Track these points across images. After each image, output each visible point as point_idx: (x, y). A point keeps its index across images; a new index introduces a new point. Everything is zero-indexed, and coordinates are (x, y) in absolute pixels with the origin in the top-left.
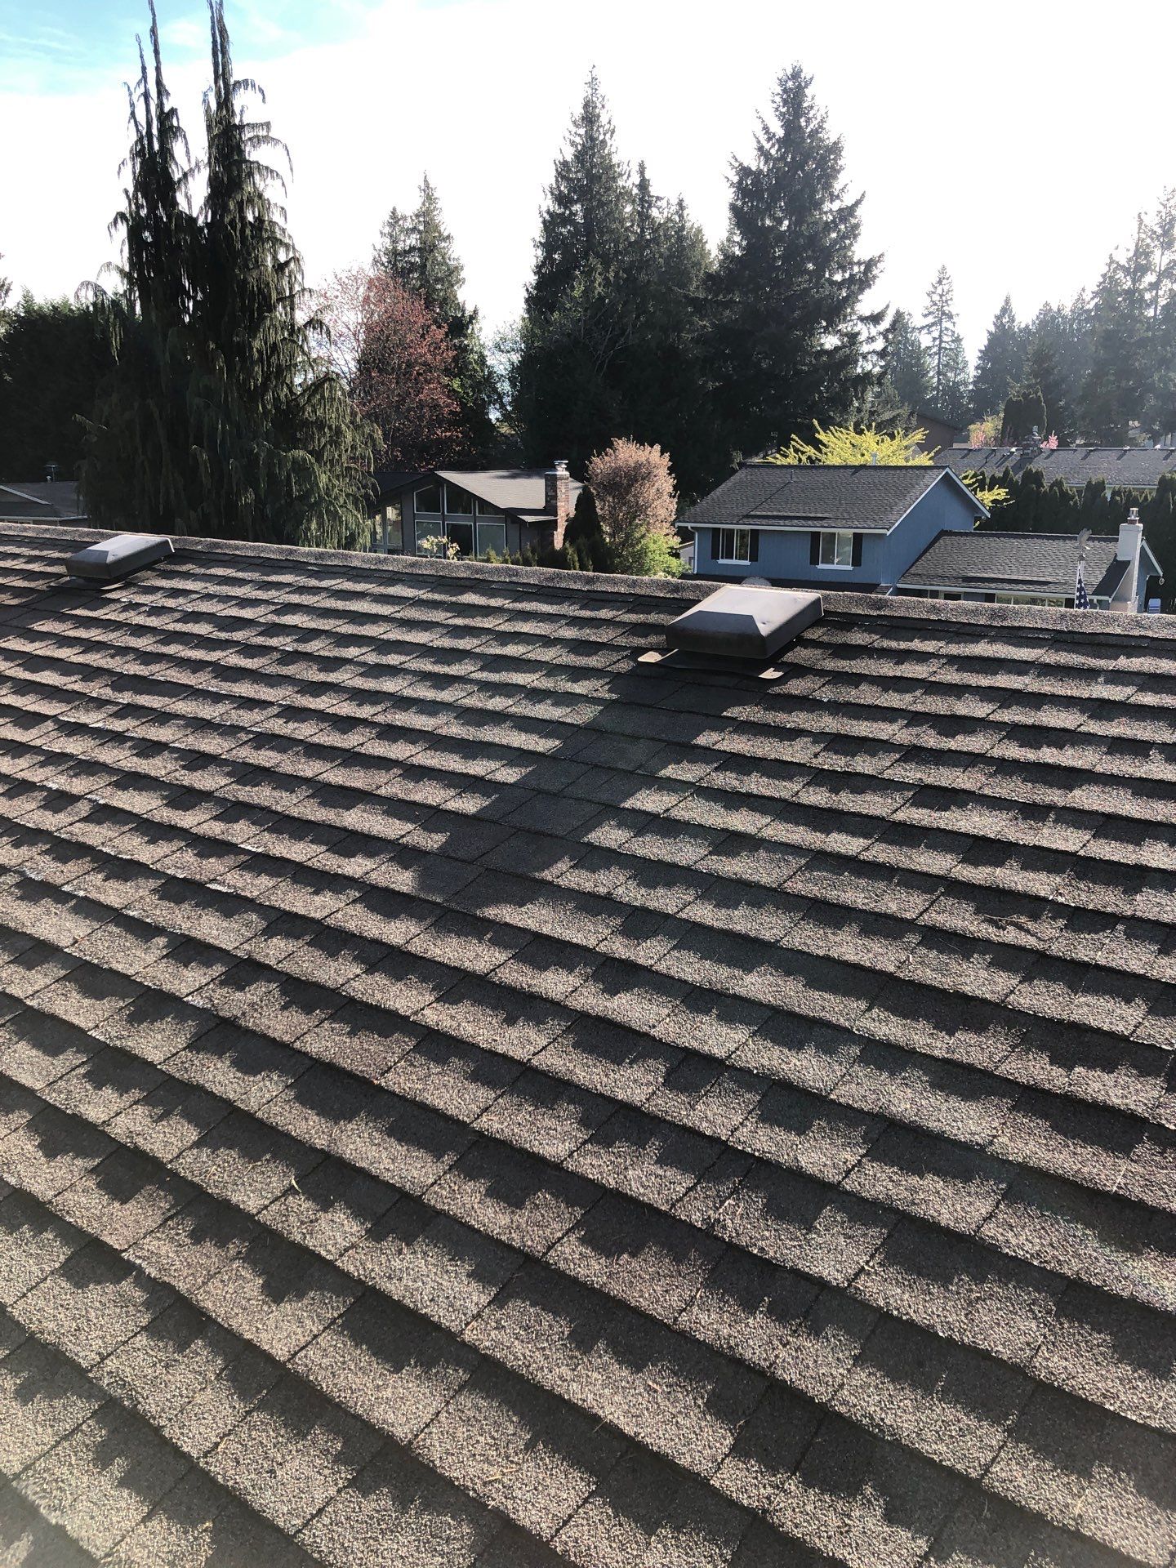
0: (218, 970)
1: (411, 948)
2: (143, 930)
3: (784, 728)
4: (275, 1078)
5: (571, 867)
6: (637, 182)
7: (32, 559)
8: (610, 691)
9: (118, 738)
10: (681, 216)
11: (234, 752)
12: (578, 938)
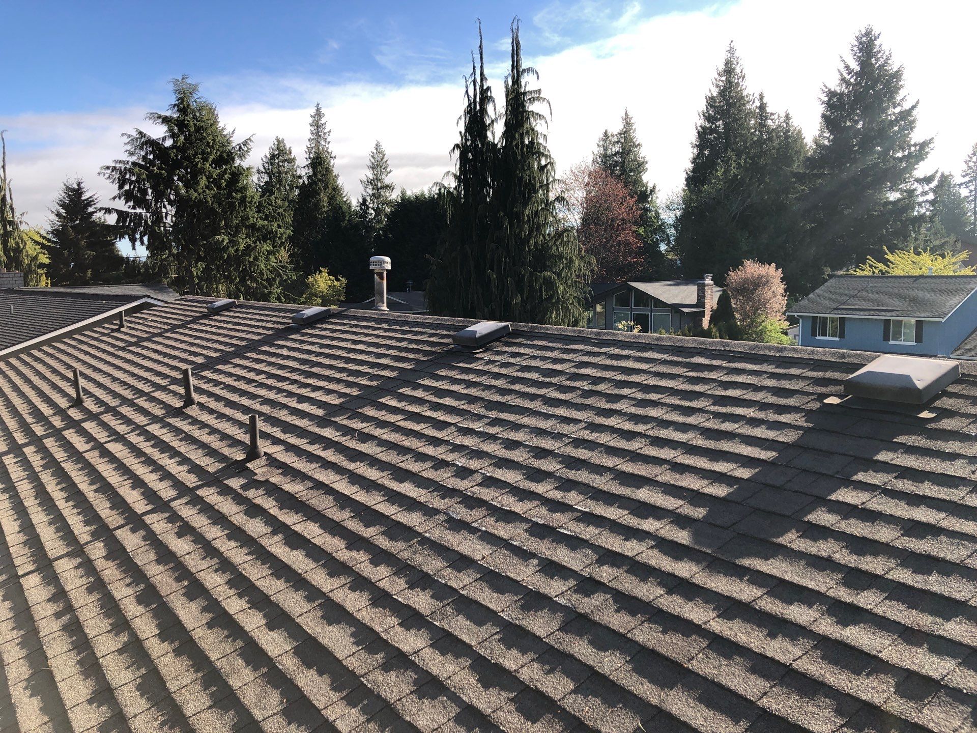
0: (572, 583)
1: (695, 580)
2: (524, 555)
3: (944, 452)
4: (618, 655)
5: (798, 537)
6: (758, 105)
7: (431, 335)
8: (806, 421)
9: (493, 438)
10: (787, 124)
11: (562, 449)
12: (812, 585)
